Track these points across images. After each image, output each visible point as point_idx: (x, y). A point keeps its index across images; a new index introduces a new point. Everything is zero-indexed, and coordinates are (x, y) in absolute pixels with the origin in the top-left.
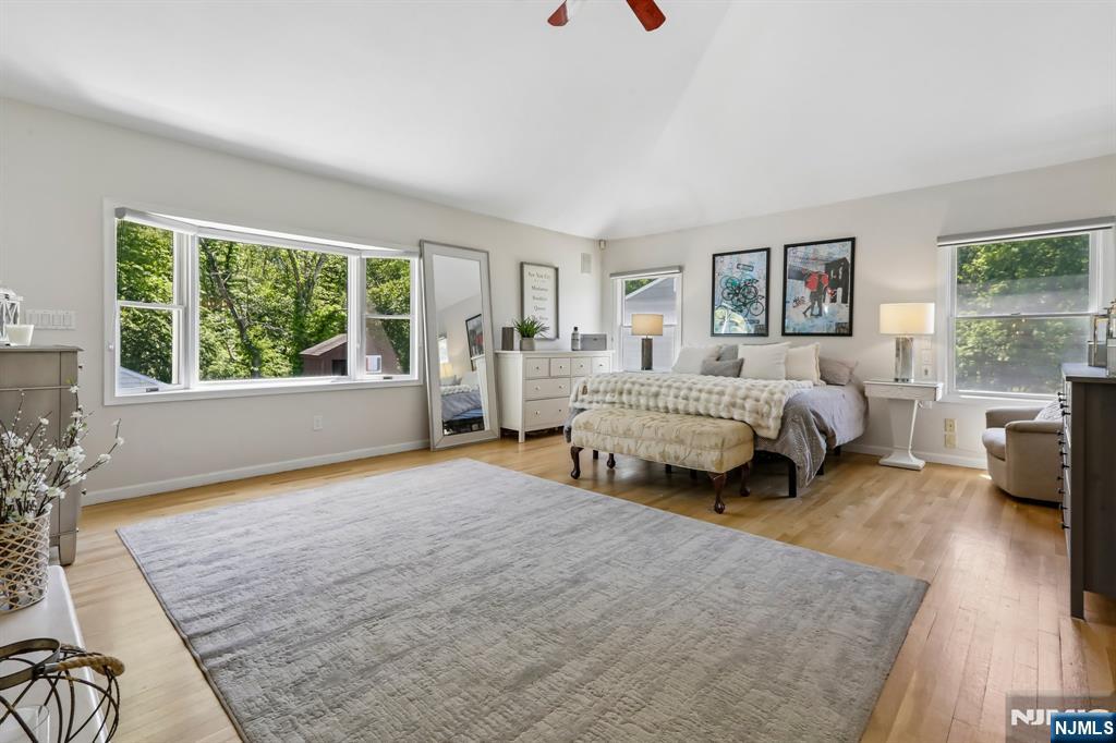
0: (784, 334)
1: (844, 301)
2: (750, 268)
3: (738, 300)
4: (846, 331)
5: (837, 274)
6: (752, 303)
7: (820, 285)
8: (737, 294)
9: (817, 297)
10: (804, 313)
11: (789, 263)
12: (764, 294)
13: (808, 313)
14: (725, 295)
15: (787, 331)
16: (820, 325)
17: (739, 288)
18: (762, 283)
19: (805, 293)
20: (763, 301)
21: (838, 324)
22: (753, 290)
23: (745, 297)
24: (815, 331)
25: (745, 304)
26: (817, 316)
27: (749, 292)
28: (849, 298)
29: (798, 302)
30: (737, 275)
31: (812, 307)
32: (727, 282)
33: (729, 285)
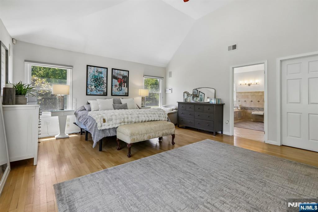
0: (112, 95)
1: (127, 87)
2: (101, 73)
3: (97, 83)
4: (127, 95)
5: (125, 79)
6: (102, 85)
7: (121, 82)
8: (96, 81)
9: (120, 85)
10: (117, 89)
11: (113, 74)
12: (106, 82)
13: (118, 89)
14: (92, 81)
15: (113, 94)
16: (121, 93)
17: (97, 79)
18: (105, 79)
19: (118, 84)
20: (106, 84)
21: (125, 93)
22: (102, 80)
23: (100, 83)
24: (120, 95)
25: (99, 85)
26: (120, 90)
27: (101, 81)
28: (128, 86)
29: (116, 86)
30: (96, 74)
31: (119, 88)
32: (93, 76)
33: (93, 77)
